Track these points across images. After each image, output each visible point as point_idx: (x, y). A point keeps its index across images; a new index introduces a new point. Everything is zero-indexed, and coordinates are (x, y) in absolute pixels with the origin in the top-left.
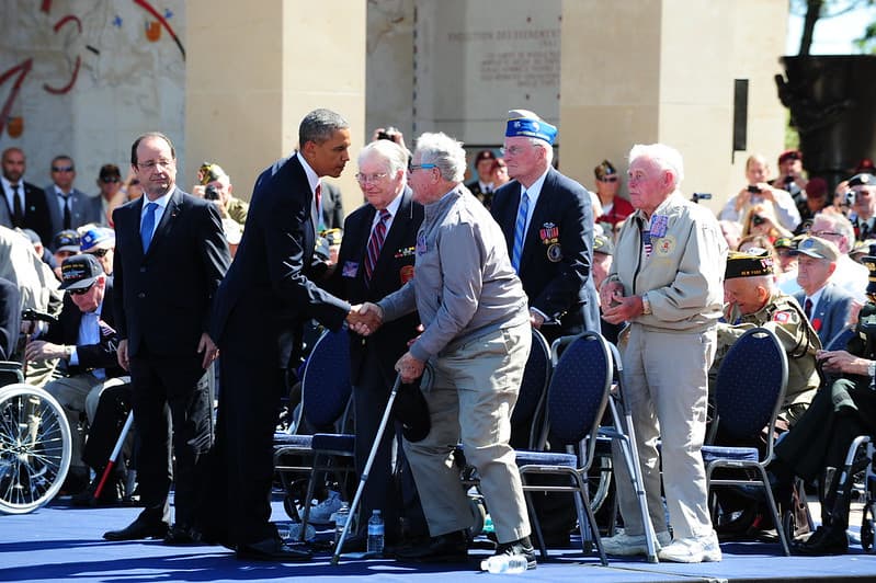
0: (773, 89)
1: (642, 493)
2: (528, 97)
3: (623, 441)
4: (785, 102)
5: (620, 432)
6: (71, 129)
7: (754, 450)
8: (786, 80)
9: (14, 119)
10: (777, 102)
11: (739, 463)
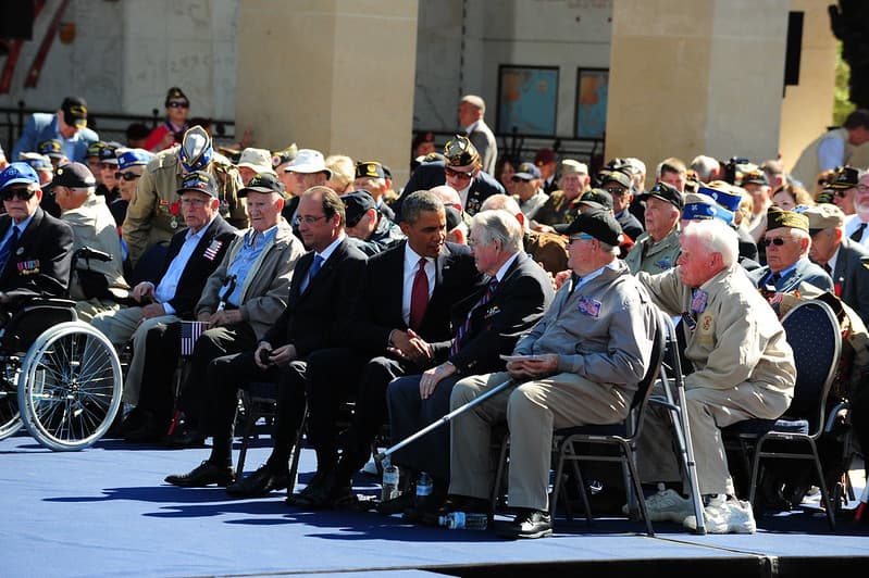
0: (826, 20)
1: (693, 464)
2: (578, 19)
3: (674, 412)
4: (838, 35)
5: (671, 402)
6: (122, 37)
7: (804, 422)
8: (840, 11)
9: (66, 25)
10: (829, 33)
11: (789, 436)
